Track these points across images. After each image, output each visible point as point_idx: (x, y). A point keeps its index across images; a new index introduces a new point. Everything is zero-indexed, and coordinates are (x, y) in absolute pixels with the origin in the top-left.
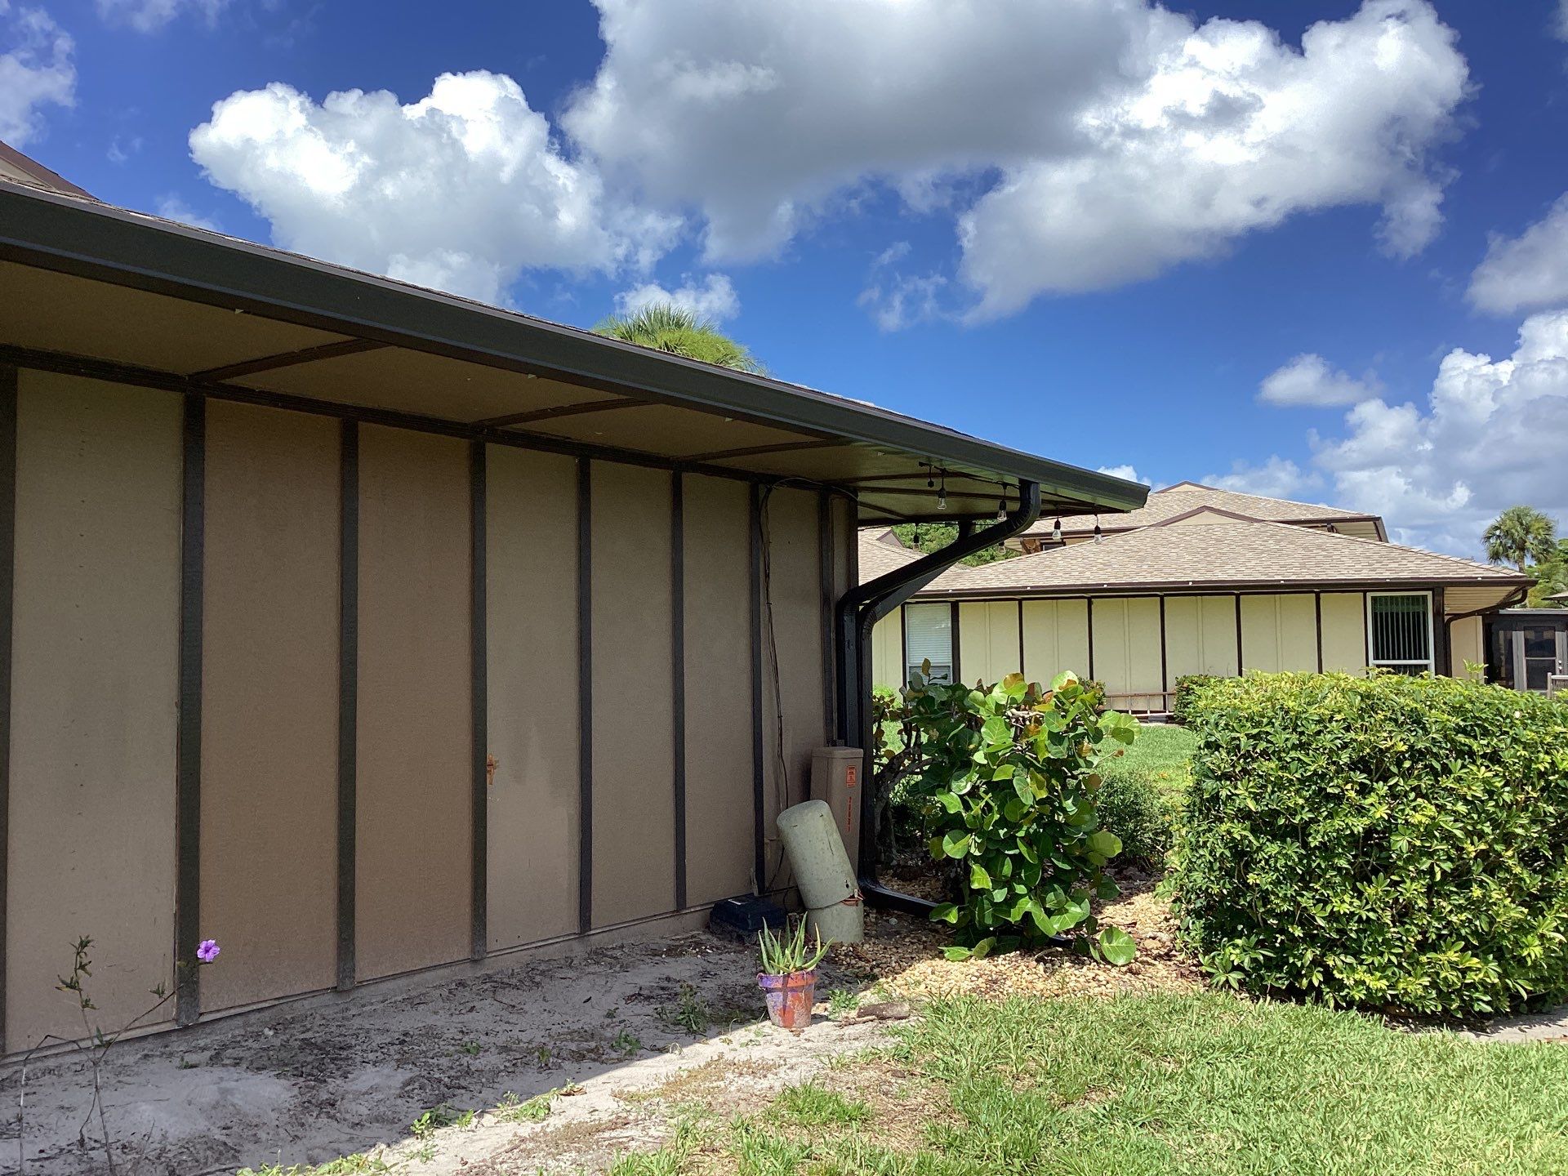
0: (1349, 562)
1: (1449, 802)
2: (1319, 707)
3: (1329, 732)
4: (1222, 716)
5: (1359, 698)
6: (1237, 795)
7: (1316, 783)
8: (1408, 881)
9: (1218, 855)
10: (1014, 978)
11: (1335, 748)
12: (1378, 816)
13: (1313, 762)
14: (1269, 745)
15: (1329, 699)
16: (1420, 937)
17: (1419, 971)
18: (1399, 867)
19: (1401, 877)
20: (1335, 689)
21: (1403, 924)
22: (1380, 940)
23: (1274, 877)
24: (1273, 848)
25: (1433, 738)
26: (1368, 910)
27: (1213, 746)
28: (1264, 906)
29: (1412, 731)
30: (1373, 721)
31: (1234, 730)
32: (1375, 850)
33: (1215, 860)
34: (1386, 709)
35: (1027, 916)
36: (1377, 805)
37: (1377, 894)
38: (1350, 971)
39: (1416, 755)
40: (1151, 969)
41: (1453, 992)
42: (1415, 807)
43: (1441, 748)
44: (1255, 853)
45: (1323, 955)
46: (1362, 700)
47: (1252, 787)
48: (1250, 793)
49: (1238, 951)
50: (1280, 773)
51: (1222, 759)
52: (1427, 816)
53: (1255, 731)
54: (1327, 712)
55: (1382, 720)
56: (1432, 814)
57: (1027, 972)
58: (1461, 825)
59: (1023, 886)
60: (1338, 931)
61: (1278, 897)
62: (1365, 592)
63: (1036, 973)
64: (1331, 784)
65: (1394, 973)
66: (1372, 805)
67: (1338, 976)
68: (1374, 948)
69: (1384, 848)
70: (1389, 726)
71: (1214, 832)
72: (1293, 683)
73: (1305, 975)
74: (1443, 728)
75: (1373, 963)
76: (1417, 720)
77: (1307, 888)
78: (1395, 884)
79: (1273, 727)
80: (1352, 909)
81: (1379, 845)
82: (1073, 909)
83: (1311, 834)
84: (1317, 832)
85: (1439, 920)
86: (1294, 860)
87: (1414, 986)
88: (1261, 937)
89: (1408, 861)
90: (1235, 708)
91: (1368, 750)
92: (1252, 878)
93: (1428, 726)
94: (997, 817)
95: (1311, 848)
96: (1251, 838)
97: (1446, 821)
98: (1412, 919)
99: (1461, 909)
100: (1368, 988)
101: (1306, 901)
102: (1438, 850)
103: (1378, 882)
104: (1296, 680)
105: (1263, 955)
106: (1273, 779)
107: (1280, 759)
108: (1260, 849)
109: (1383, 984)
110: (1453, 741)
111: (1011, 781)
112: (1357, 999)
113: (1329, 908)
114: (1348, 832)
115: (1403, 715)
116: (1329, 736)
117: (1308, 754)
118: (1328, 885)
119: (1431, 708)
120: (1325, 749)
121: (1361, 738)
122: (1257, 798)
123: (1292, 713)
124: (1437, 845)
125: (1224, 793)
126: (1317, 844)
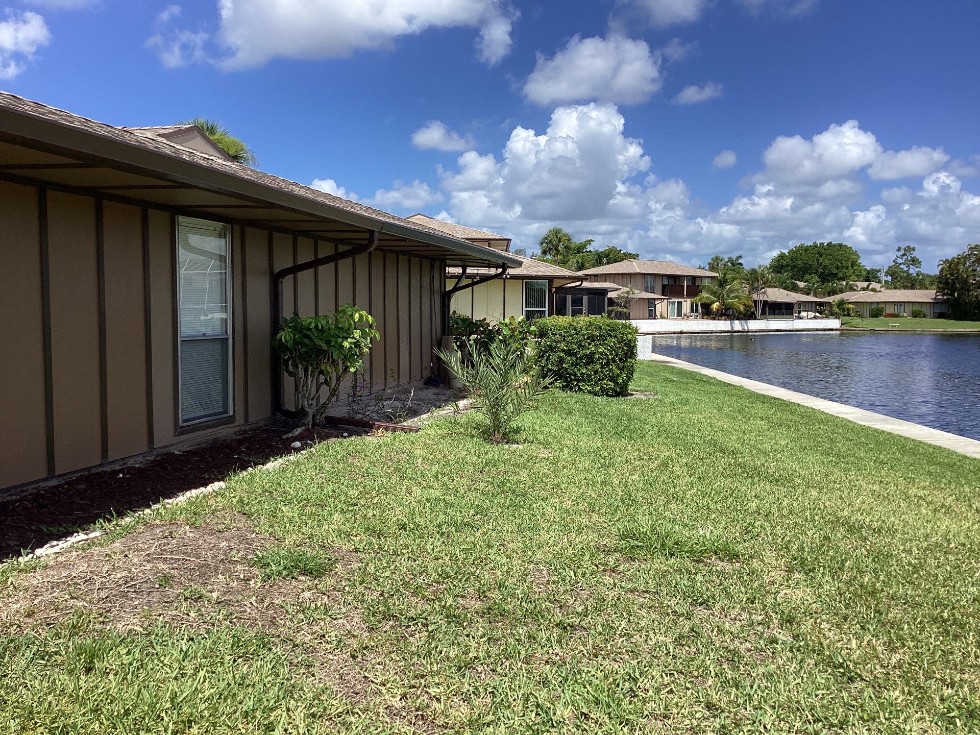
1: (606, 347)
3: (582, 331)
7: (579, 343)
8: (597, 365)
11: (584, 335)
12: (592, 350)
13: (579, 338)
16: (599, 378)
18: (595, 362)
21: (596, 375)
23: (569, 365)
24: (569, 358)
25: (604, 332)
26: (589, 372)
29: (599, 330)
36: (592, 347)
37: (591, 368)
38: (584, 386)
39: (600, 336)
41: (605, 389)
42: (600, 348)
47: (565, 344)
56: (603, 349)
58: (609, 352)
60: (582, 377)
61: (569, 370)
62: (523, 279)
64: (583, 343)
65: (593, 386)
67: (581, 387)
68: (589, 380)
74: (606, 330)
75: (589, 384)
77: (576, 367)
78: (594, 366)
80: (585, 372)
81: (592, 357)
84: (579, 354)
85: (603, 374)
86: (573, 361)
92: (564, 366)
101: (576, 370)
106: (570, 342)
107: (571, 337)
108: (566, 358)
109: (591, 388)
110: (607, 333)
113: (580, 372)
114: (586, 354)
118: (581, 366)
121: (589, 332)
122: (567, 346)
124: (604, 357)
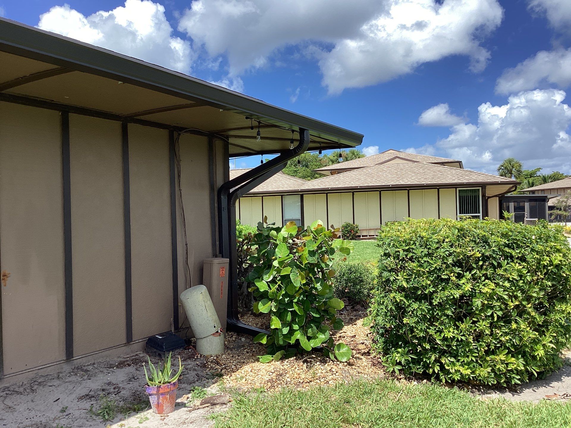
0: (450, 177)
1: (501, 281)
2: (438, 236)
3: (442, 248)
4: (392, 240)
5: (457, 230)
6: (398, 279)
7: (436, 273)
8: (481, 321)
9: (389, 309)
10: (291, 373)
11: (446, 256)
12: (466, 289)
13: (434, 263)
14: (413, 254)
15: (442, 231)
16: (486, 348)
17: (486, 364)
18: (476, 314)
19: (478, 319)
20: (446, 226)
21: (479, 342)
22: (467, 350)
23: (416, 320)
24: (415, 306)
25: (493, 250)
26: (462, 336)
27: (387, 255)
28: (411, 334)
29: (483, 247)
30: (464, 242)
31: (397, 247)
32: (465, 306)
33: (388, 311)
34: (470, 236)
35: (297, 340)
36: (466, 284)
37: (466, 327)
38: (453, 366)
39: (485, 258)
40: (360, 362)
41: (502, 374)
42: (484, 284)
43: (497, 254)
44: (407, 307)
45: (440, 357)
46: (459, 232)
47: (405, 276)
48: (404, 278)
49: (399, 355)
50: (419, 269)
51: (391, 262)
52: (490, 289)
53: (407, 248)
54: (441, 238)
55: (468, 241)
56: (493, 288)
57: (298, 368)
58: (507, 293)
59: (297, 325)
60: (447, 346)
61: (418, 329)
62: (456, 188)
63: (302, 369)
64: (444, 274)
65: (474, 366)
66: (464, 284)
67: (447, 368)
68: (464, 354)
69: (469, 304)
70: (472, 244)
71: (387, 297)
72: (426, 223)
73: (431, 367)
74: (498, 246)
75: (464, 361)
76: (485, 241)
77: (432, 325)
78: (474, 322)
79: (415, 246)
80: (454, 335)
81: (467, 303)
82: (321, 336)
83: (433, 298)
84: (437, 297)
85: (496, 339)
86: (425, 312)
87: (484, 372)
88: (410, 348)
89: (481, 311)
90: (398, 237)
91: (462, 257)
92: (405, 320)
93: (490, 243)
94: (284, 292)
95: (434, 306)
96: (405, 301)
97: (500, 291)
98: (483, 339)
99: (506, 334)
100: (461, 374)
101: (431, 331)
102: (495, 306)
103: (466, 321)
104: (427, 222)
105: (411, 357)
106: (415, 271)
107: (419, 261)
108: (409, 306)
109: (469, 372)
110: (503, 251)
111: (289, 275)
112: (456, 379)
113: (442, 335)
114: (452, 297)
115: (478, 238)
116: (442, 250)
117: (432, 259)
118: (442, 323)
119: (492, 235)
120: (441, 256)
121: (458, 250)
122: (407, 281)
123: (425, 239)
124: (495, 303)
125: (392, 279)
126: (437, 303)
